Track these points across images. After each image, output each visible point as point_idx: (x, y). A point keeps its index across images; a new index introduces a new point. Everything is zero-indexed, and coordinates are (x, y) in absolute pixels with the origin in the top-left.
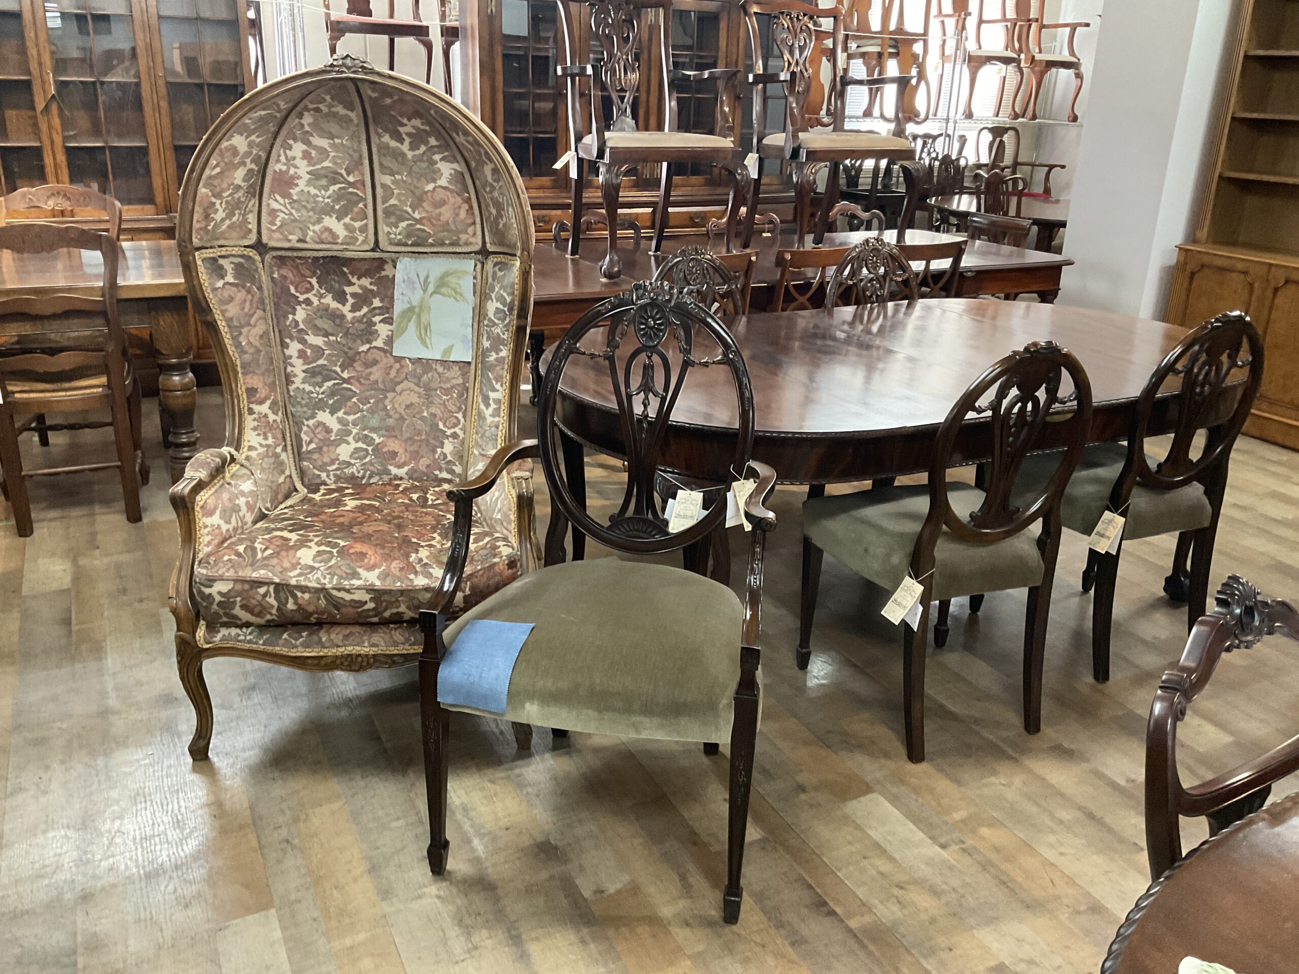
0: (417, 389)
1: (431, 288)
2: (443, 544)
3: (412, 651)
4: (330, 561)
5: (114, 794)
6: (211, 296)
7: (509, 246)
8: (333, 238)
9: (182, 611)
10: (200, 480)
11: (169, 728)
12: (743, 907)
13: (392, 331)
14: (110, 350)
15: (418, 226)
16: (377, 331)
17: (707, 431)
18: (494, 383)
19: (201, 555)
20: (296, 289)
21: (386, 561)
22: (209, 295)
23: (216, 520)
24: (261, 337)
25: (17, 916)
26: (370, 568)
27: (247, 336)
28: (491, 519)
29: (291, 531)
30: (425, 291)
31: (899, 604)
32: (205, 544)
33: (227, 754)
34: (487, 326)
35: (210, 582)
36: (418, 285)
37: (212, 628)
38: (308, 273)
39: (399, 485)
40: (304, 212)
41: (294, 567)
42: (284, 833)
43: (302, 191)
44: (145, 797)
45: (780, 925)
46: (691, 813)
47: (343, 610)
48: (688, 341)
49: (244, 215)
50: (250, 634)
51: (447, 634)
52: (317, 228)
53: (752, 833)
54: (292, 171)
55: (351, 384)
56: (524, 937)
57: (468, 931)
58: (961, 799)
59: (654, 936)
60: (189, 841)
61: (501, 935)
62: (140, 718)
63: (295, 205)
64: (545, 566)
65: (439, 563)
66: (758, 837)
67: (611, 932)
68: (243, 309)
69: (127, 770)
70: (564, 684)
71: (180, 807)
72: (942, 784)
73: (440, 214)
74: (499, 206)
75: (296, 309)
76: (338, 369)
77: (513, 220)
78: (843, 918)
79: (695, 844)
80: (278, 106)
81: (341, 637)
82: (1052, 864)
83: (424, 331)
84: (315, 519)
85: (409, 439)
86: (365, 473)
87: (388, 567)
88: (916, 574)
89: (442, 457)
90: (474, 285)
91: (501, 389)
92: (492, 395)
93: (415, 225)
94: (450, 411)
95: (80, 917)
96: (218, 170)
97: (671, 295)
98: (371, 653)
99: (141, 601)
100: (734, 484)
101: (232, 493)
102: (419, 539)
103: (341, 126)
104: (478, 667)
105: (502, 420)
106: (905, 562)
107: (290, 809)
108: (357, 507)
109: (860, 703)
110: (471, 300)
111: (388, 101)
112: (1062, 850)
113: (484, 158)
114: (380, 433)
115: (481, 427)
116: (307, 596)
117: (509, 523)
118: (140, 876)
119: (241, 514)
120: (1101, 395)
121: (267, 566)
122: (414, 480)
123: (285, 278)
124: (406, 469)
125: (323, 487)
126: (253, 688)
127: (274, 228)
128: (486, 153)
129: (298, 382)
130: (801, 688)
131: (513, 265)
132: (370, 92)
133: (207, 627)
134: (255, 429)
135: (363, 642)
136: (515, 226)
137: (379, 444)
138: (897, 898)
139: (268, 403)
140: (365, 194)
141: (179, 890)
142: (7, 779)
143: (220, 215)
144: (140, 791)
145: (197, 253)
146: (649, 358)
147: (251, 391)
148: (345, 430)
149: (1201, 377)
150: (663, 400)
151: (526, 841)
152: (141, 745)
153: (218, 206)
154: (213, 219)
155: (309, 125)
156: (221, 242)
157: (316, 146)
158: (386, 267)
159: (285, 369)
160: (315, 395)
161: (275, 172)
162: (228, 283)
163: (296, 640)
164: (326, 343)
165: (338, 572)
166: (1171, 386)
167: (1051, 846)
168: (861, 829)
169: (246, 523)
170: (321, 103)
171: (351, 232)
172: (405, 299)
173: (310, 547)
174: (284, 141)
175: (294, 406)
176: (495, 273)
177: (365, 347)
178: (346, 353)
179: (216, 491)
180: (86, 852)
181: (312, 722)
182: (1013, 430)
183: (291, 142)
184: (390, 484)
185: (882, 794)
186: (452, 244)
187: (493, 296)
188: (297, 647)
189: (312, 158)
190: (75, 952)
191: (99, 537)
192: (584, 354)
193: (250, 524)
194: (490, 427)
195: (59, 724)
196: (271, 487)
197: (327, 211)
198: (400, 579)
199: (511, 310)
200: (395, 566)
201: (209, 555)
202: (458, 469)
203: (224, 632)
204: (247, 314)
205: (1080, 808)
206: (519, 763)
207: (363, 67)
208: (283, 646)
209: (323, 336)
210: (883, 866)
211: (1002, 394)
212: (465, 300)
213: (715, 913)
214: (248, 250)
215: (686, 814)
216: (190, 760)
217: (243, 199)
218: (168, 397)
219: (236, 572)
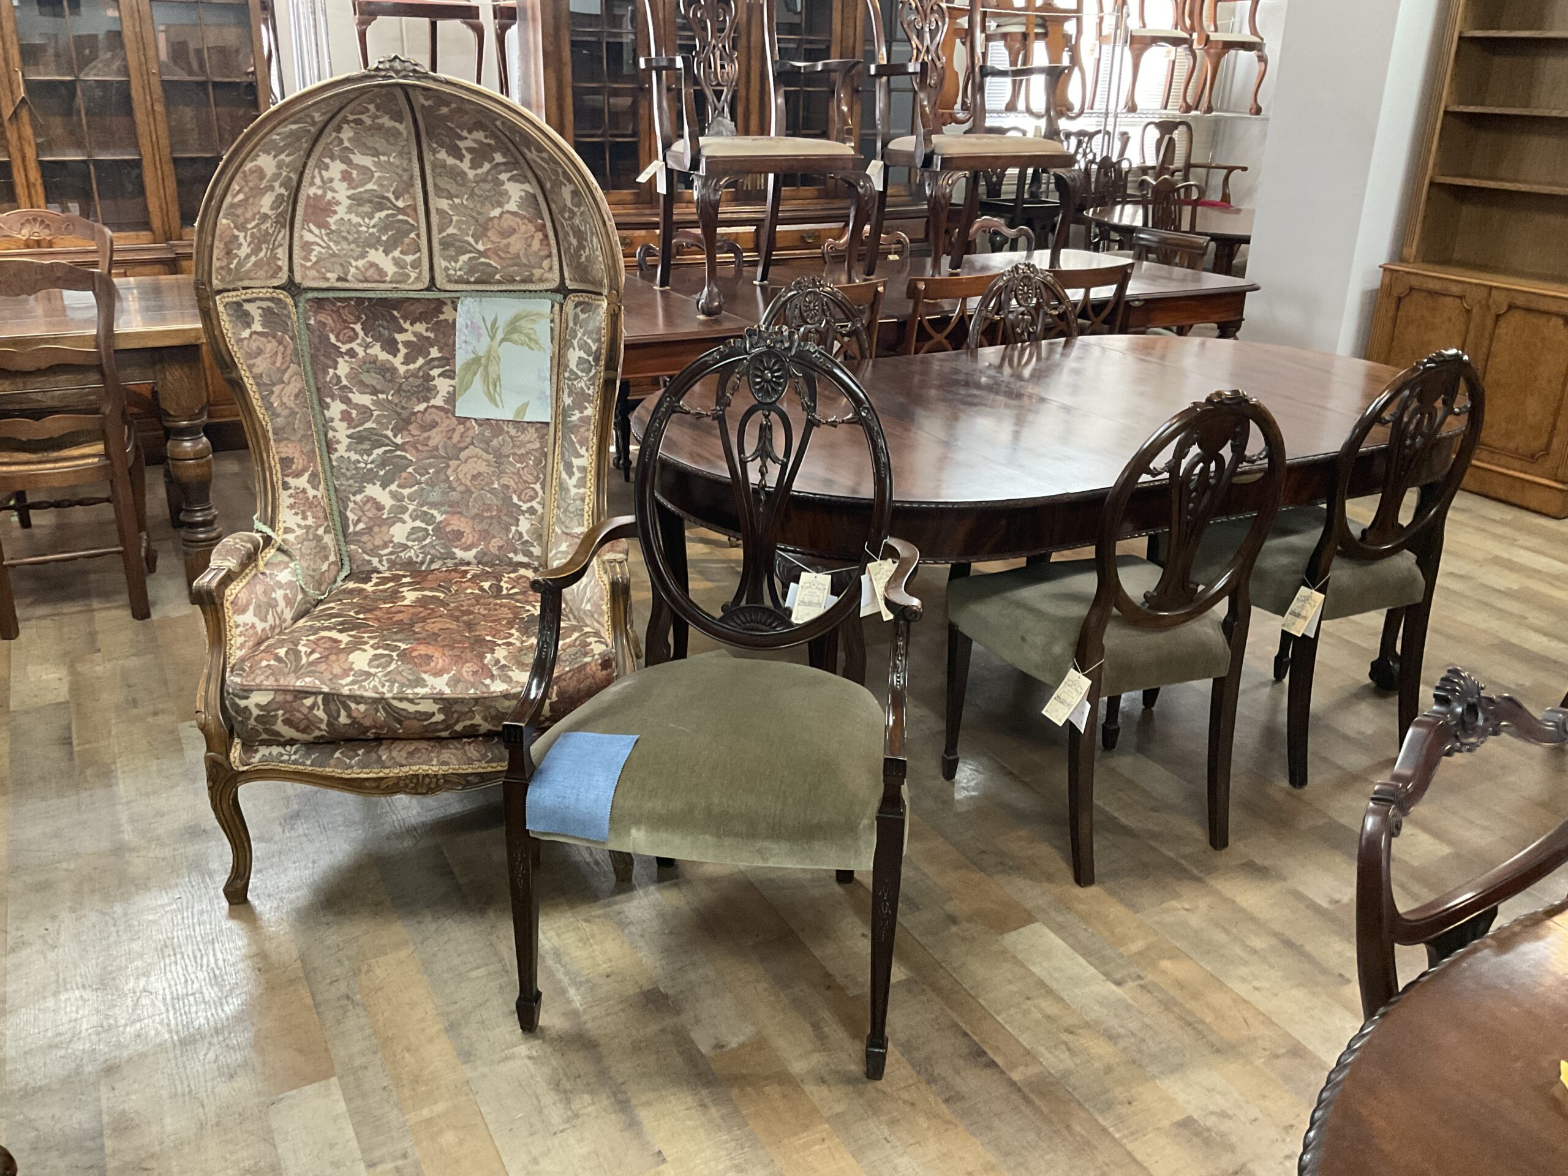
0: (485, 455)
1: (500, 335)
2: (523, 642)
3: (489, 769)
4: (389, 665)
5: (136, 946)
6: (235, 349)
7: (593, 283)
8: (379, 275)
9: (212, 727)
10: (230, 570)
11: (198, 867)
12: (888, 1060)
13: (454, 387)
14: (107, 412)
15: (482, 260)
16: (435, 386)
17: (835, 502)
18: (578, 447)
19: (232, 661)
20: (337, 337)
21: (456, 662)
22: (234, 348)
23: (249, 617)
24: (296, 396)
25: (29, 1094)
26: (438, 674)
27: (280, 396)
28: (579, 610)
29: (341, 631)
30: (492, 338)
31: (1063, 702)
32: (237, 647)
33: (269, 896)
34: (569, 379)
35: (246, 692)
36: (484, 331)
37: (249, 747)
38: (351, 318)
39: (466, 572)
40: (344, 245)
41: (346, 673)
42: (342, 987)
43: (342, 219)
44: (174, 949)
45: (931, 1080)
46: (824, 952)
47: (406, 723)
48: (813, 399)
49: (273, 250)
50: (295, 753)
51: (535, 748)
52: (360, 263)
53: (898, 973)
54: (329, 195)
55: (405, 451)
56: (633, 1102)
57: (566, 1096)
58: (1138, 927)
59: (785, 1096)
60: (230, 1000)
61: (605, 1101)
62: (162, 855)
63: (334, 237)
64: (646, 666)
65: (521, 665)
66: (904, 977)
67: (735, 1092)
68: (274, 363)
69: (151, 917)
70: (677, 805)
71: (216, 960)
72: (1115, 910)
73: (508, 245)
74: (580, 235)
75: (337, 363)
76: (390, 434)
77: (598, 253)
78: (1004, 1068)
79: (829, 987)
80: (312, 118)
81: (404, 754)
82: (1244, 1001)
83: (493, 386)
84: (369, 616)
85: (477, 515)
86: (425, 557)
87: (459, 672)
88: (1082, 666)
89: (517, 537)
90: (552, 329)
91: (586, 454)
92: (576, 462)
93: (478, 258)
94: (525, 482)
95: (104, 1091)
96: (241, 196)
97: (792, 342)
98: (441, 772)
99: (155, 714)
100: (869, 565)
101: (267, 585)
102: (494, 636)
103: (387, 141)
104: (573, 788)
105: (589, 491)
106: (1070, 652)
107: (349, 958)
108: (418, 600)
109: (1019, 817)
110: (548, 348)
111: (444, 110)
112: (1256, 984)
113: (561, 178)
114: (443, 509)
115: (564, 500)
116: (362, 707)
117: (601, 614)
118: (173, 1042)
119: (279, 609)
120: (1296, 450)
121: (314, 672)
122: (485, 564)
123: (325, 324)
124: (474, 551)
125: (375, 575)
126: (297, 815)
127: (309, 264)
128: (565, 172)
129: (341, 450)
130: (948, 801)
131: (599, 306)
132: (422, 101)
133: (243, 745)
134: (291, 507)
135: (432, 760)
136: (601, 259)
137: (441, 522)
138: (1066, 1043)
139: (306, 475)
140: (418, 222)
141: (221, 1058)
142: (6, 932)
143: (244, 251)
144: (168, 942)
145: (218, 298)
146: (767, 417)
147: (286, 462)
148: (399, 506)
149: (1412, 427)
150: (784, 466)
151: (631, 990)
152: (165, 887)
153: (241, 240)
154: (236, 256)
155: (350, 139)
156: (246, 283)
157: (358, 165)
158: (445, 309)
159: (326, 435)
160: (363, 465)
161: (308, 196)
162: (255, 333)
163: (351, 759)
164: (374, 403)
165: (398, 678)
166: (1378, 439)
167: (1244, 980)
168: (1023, 966)
169: (285, 621)
170: (362, 113)
171: (402, 268)
172: (470, 348)
173: (365, 651)
174: (319, 159)
175: (338, 479)
176: (576, 316)
177: (422, 407)
178: (399, 414)
179: (248, 583)
180: (107, 1017)
181: (369, 855)
182: (1194, 494)
183: (327, 160)
184: (455, 571)
185: (1046, 924)
186: (523, 281)
187: (575, 342)
188: (352, 767)
189: (353, 179)
190: (101, 1135)
191: (100, 637)
192: (688, 413)
193: (289, 622)
194: (574, 500)
195: (64, 865)
196: (312, 577)
197: (373, 242)
198: (473, 685)
199: (597, 359)
200: (467, 669)
201: (243, 660)
202: (536, 551)
203: (263, 751)
204: (279, 369)
205: (1276, 935)
206: (619, 898)
207: (415, 71)
208: (335, 766)
209: (371, 394)
210: (1050, 1007)
211: (1180, 453)
212: (541, 348)
213: (856, 1068)
214: (278, 291)
215: (817, 953)
216: (225, 904)
217: (271, 231)
218: (178, 467)
219: (276, 680)
